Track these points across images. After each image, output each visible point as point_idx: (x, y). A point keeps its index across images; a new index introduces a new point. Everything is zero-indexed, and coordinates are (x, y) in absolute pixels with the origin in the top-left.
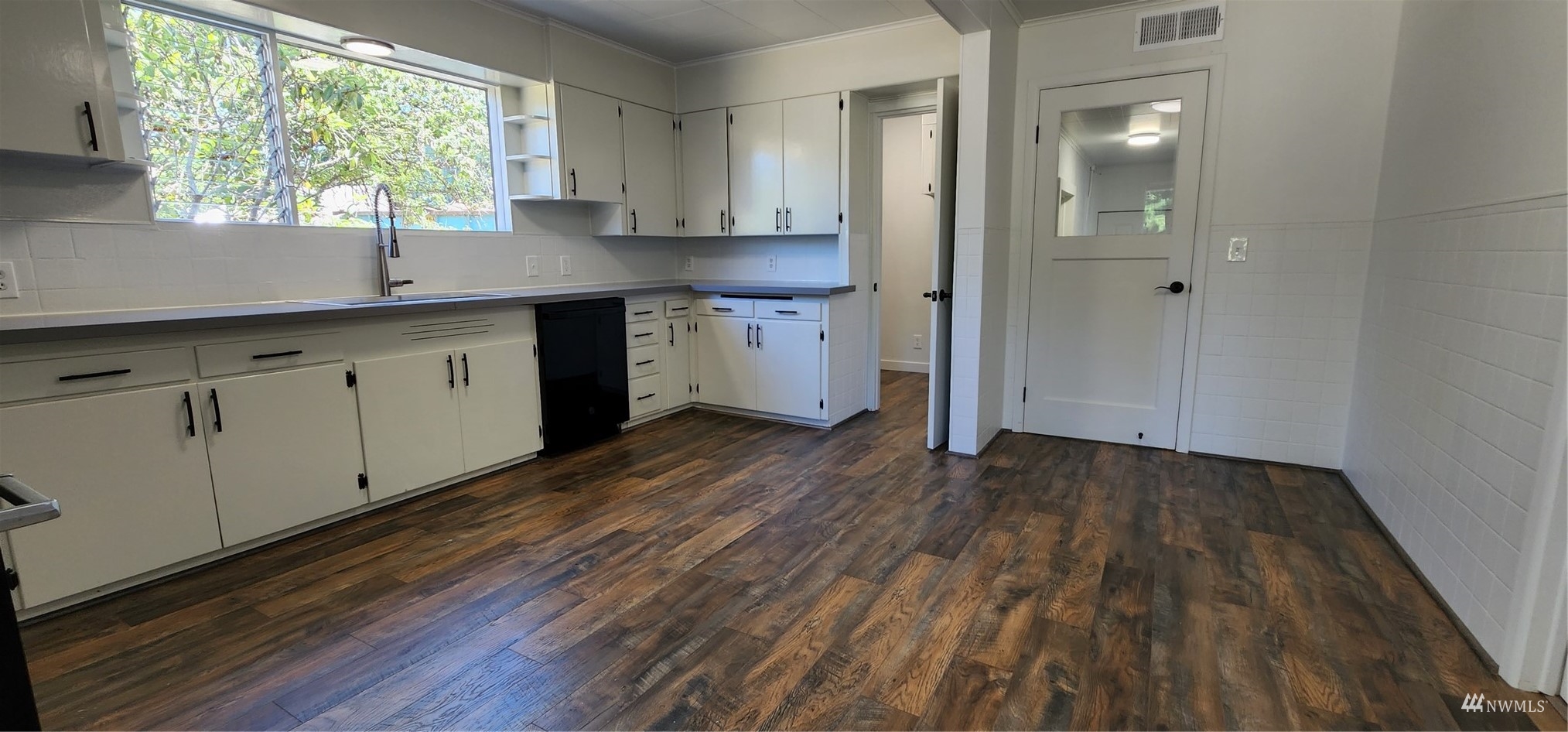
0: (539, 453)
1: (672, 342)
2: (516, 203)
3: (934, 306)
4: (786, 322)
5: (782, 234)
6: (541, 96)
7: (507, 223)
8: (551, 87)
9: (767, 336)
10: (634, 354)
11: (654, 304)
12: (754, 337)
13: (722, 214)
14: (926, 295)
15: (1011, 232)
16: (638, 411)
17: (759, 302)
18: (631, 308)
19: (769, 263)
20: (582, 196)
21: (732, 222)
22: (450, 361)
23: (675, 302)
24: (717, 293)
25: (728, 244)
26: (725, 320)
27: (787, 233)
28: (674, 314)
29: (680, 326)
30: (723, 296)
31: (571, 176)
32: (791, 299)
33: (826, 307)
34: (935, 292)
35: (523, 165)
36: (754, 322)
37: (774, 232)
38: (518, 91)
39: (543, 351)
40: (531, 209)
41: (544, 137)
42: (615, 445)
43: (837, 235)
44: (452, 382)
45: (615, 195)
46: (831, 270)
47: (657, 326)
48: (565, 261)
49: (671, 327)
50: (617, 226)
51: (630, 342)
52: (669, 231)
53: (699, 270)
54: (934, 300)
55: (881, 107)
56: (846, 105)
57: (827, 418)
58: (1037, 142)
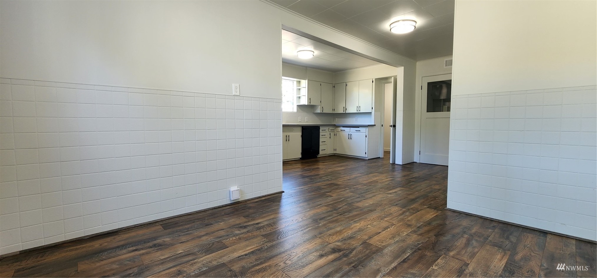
0: (300, 158)
1: (330, 138)
2: (298, 106)
3: (392, 128)
4: (358, 133)
5: (358, 112)
6: (304, 83)
7: (295, 110)
8: (307, 81)
9: (353, 137)
10: (321, 140)
11: (326, 128)
12: (350, 137)
13: (344, 108)
14: (390, 126)
15: (416, 112)
16: (321, 153)
17: (351, 128)
18: (321, 129)
19: (355, 120)
20: (311, 104)
21: (346, 109)
22: (286, 136)
23: (331, 128)
24: (341, 126)
25: (345, 115)
26: (343, 133)
27: (359, 112)
28: (331, 131)
29: (332, 134)
30: (343, 127)
31: (310, 99)
32: (359, 127)
33: (367, 129)
34: (392, 125)
35: (299, 97)
36: (350, 133)
37: (356, 112)
38: (300, 82)
39: (302, 136)
40: (300, 107)
41: (304, 92)
42: (316, 159)
43: (371, 112)
44: (286, 140)
45: (319, 103)
46: (370, 121)
47: (327, 134)
48: (307, 118)
49: (330, 134)
50: (319, 111)
51: (321, 137)
52: (331, 112)
53: (337, 122)
54: (392, 127)
55: (383, 81)
56: (374, 82)
57: (367, 156)
58: (422, 89)
